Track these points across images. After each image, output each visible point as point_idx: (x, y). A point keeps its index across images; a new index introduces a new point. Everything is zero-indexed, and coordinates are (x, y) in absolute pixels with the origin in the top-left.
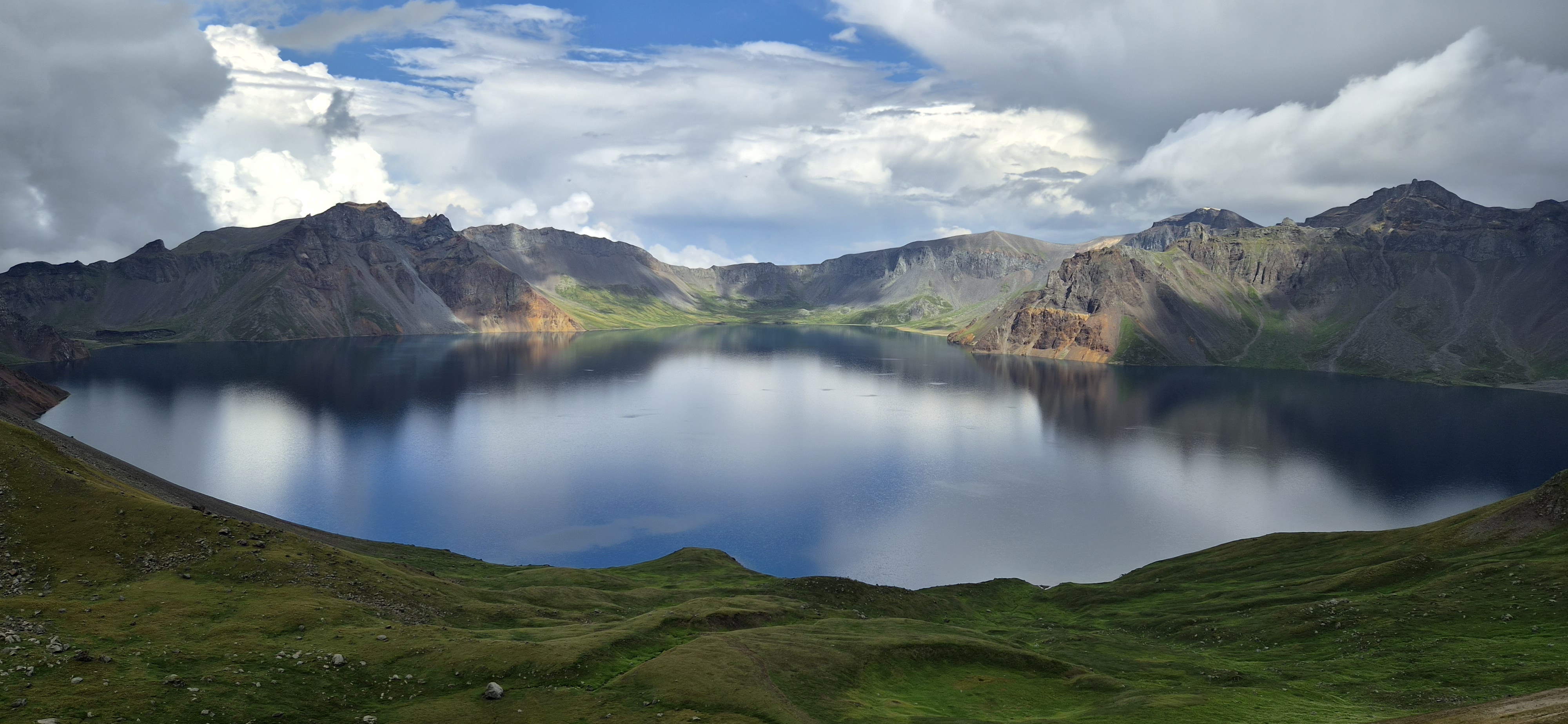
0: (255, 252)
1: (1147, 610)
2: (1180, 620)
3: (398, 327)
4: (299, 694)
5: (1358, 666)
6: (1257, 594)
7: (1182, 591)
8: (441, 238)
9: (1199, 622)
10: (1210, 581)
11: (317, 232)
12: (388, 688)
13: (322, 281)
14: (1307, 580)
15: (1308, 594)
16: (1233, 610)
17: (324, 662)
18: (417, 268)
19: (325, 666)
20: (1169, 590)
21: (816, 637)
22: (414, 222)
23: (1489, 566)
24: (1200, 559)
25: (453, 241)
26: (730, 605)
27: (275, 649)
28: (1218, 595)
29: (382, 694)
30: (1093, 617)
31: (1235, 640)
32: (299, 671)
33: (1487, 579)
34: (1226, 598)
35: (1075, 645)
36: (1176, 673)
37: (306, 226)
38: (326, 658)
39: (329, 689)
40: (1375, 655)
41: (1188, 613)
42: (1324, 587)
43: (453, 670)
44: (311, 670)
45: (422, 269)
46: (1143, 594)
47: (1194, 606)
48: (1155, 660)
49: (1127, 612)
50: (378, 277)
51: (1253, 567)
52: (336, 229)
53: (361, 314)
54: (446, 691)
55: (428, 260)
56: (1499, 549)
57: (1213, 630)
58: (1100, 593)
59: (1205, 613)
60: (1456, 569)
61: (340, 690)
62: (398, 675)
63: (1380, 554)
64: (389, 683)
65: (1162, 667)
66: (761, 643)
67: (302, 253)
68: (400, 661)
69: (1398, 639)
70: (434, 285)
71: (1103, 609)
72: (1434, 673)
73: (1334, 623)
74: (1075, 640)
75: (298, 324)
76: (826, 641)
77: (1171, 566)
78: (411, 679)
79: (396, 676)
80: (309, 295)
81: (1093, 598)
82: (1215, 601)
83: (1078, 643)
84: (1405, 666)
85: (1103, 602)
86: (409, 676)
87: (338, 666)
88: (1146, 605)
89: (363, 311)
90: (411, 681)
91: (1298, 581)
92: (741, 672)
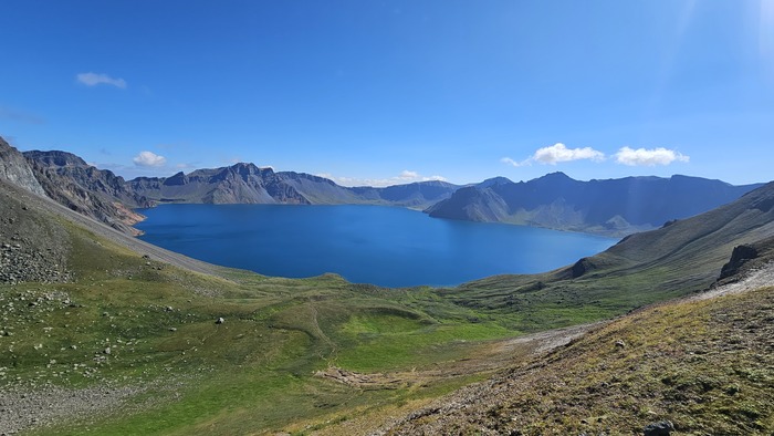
3: (255, 201)
8: (269, 175)
11: (231, 171)
18: (262, 183)
22: (262, 169)
25: (274, 176)
37: (228, 169)
50: (249, 185)
55: (265, 181)
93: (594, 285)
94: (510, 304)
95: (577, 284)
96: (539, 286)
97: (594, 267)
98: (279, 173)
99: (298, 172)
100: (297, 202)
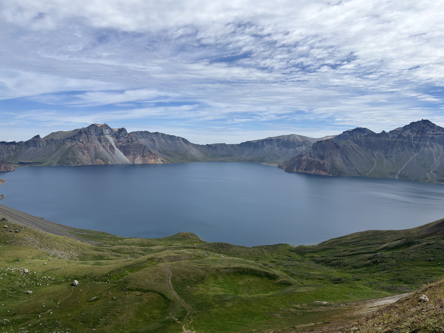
0: (66, 139)
1: (323, 255)
2: (332, 259)
3: (109, 162)
4: (9, 282)
5: (380, 276)
6: (358, 251)
7: (335, 249)
8: (123, 135)
9: (337, 259)
10: (345, 246)
11: (85, 133)
12: (41, 281)
13: (86, 148)
14: (374, 246)
15: (373, 251)
16: (349, 256)
17: (21, 272)
18: (116, 144)
19: (21, 273)
20: (331, 249)
21: (197, 265)
22: (115, 130)
23: (428, 243)
24: (344, 238)
25: (127, 136)
26: (176, 253)
27: (7, 267)
28: (346, 251)
29: (38, 283)
30: (306, 257)
31: (346, 266)
32: (12, 275)
33: (427, 247)
34: (348, 252)
35: (293, 267)
36: (321, 277)
37: (82, 131)
38: (22, 270)
39: (20, 281)
40: (387, 272)
41: (335, 257)
42: (379, 249)
43: (65, 275)
44: (16, 275)
45: (117, 145)
46: (323, 250)
47: (337, 254)
48: (317, 273)
49: (317, 256)
50: (104, 147)
51: (359, 241)
52: (91, 132)
53: (98, 158)
54: (60, 283)
55: (119, 142)
56: (434, 237)
57: (340, 262)
58: (310, 249)
59: (340, 256)
60: (419, 243)
61: (24, 281)
62: (46, 277)
63: (398, 238)
64: (42, 280)
65: (318, 275)
66: (175, 267)
67: (80, 139)
68: (48, 272)
69: (396, 267)
70: (121, 149)
71: (310, 255)
72: (402, 279)
73: (377, 261)
74: (294, 265)
75: (78, 161)
76: (198, 266)
77: (334, 240)
78: (50, 278)
79: (45, 277)
80: (82, 152)
81: (308, 251)
82: (344, 253)
83: (294, 266)
84: (395, 276)
85: (310, 252)
86: (49, 277)
87: (25, 273)
88: (324, 254)
89: (98, 157)
90: (49, 279)
91: (371, 246)
92: (161, 278)
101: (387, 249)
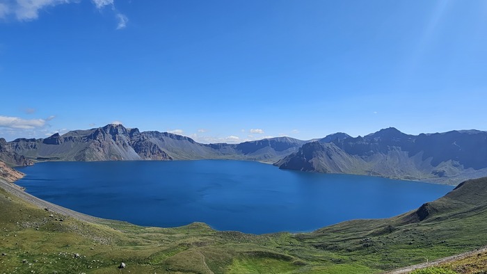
0: (84, 137)
2: (328, 244)
3: (122, 158)
4: (63, 266)
5: (372, 257)
7: (330, 235)
8: (136, 134)
9: (333, 244)
11: (102, 132)
13: (102, 145)
15: (362, 236)
16: (342, 241)
19: (73, 257)
20: (326, 235)
21: (223, 249)
22: (129, 130)
25: (139, 135)
26: (200, 239)
27: (59, 252)
30: (306, 243)
31: (342, 249)
32: (65, 259)
33: (406, 233)
34: (341, 237)
35: (298, 251)
36: (324, 259)
37: (99, 130)
40: (377, 254)
41: (331, 242)
42: (367, 234)
43: (112, 259)
44: (68, 258)
45: (130, 143)
46: (320, 236)
49: (315, 241)
50: (118, 144)
52: (107, 131)
55: (132, 140)
57: (336, 246)
59: (335, 241)
60: (399, 229)
61: (76, 265)
62: (95, 260)
63: (381, 225)
64: (92, 263)
65: (321, 257)
66: (205, 251)
67: (97, 137)
68: (96, 256)
69: (384, 249)
70: (133, 147)
75: (94, 157)
77: (327, 228)
80: (98, 149)
82: (338, 238)
86: (98, 260)
87: (77, 257)
89: (113, 153)
91: (360, 233)
92: (197, 260)
93: (439, 227)
94: (366, 246)
95: (423, 227)
96: (390, 230)
97: (436, 211)
98: (144, 133)
99: (161, 132)
100: (160, 158)
101: (374, 235)
